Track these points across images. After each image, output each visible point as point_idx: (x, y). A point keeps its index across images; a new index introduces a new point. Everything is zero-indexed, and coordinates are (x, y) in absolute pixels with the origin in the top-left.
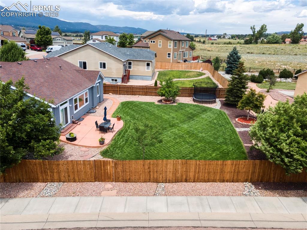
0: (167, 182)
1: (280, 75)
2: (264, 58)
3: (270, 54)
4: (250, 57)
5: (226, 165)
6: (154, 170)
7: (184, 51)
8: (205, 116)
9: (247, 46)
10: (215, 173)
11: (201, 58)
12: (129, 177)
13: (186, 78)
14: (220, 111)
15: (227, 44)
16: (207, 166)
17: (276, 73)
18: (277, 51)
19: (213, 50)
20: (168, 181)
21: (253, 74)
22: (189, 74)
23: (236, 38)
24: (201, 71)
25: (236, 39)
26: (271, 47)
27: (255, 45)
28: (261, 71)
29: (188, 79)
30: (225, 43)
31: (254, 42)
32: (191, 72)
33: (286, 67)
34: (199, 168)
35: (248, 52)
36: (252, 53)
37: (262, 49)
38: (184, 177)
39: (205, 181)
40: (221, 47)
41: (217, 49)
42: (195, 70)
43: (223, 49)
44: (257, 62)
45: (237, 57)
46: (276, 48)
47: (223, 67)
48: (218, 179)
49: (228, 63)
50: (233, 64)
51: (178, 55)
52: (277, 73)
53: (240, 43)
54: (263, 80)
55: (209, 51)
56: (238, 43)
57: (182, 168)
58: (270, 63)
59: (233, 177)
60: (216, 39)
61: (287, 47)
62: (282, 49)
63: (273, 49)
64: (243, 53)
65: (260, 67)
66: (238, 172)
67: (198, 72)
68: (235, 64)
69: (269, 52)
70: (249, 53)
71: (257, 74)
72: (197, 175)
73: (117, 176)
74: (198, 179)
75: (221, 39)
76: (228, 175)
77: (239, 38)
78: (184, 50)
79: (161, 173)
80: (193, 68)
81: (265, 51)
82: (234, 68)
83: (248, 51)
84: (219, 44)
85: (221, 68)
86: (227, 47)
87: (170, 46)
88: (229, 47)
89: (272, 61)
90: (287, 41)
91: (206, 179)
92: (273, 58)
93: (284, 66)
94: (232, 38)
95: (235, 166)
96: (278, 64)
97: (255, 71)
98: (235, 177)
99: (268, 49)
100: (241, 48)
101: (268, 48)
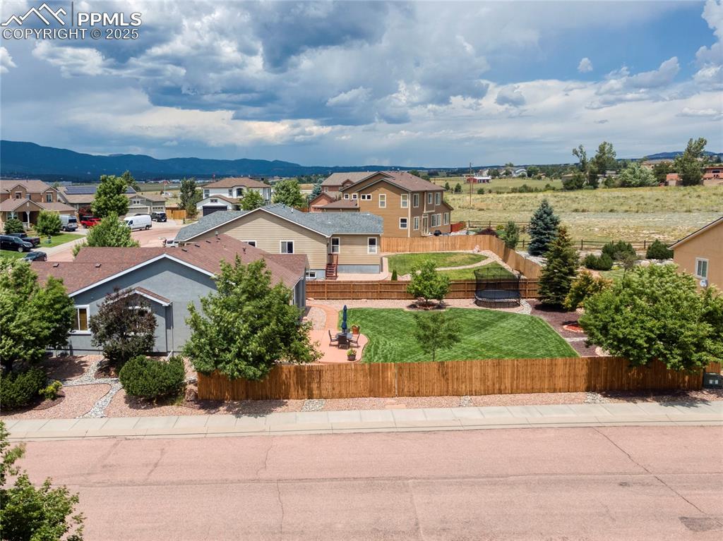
0: (472, 395)
1: (648, 252)
2: (612, 220)
3: (627, 211)
4: (580, 219)
5: (556, 365)
6: (453, 376)
7: (433, 213)
8: (505, 325)
9: (572, 194)
10: (541, 377)
11: (467, 226)
12: (417, 389)
13: (449, 266)
14: (532, 317)
15: (521, 191)
16: (529, 368)
17: (639, 249)
18: (646, 204)
19: (491, 207)
20: (474, 394)
21: (589, 253)
22: (452, 259)
23: (539, 174)
24: (476, 253)
25: (540, 178)
26: (629, 196)
27: (591, 191)
28: (606, 246)
29: (454, 268)
30: (514, 191)
31: (587, 184)
32: (455, 254)
33: (661, 236)
34: (518, 371)
35: (575, 208)
36: (583, 211)
37: (608, 202)
38: (497, 386)
39: (527, 392)
40: (507, 198)
41: (501, 205)
42: (465, 252)
43: (514, 204)
44: (596, 229)
45: (551, 220)
46: (642, 198)
47: (524, 241)
48: (546, 387)
49: (535, 232)
50: (545, 234)
51: (421, 221)
52: (642, 249)
53: (554, 189)
54: (612, 265)
55: (480, 210)
56: (548, 187)
57: (494, 372)
58: (626, 231)
59: (569, 384)
60: (488, 181)
61: (669, 194)
62: (657, 200)
63: (635, 199)
64: (563, 212)
65: (603, 240)
66: (575, 376)
67: (471, 254)
68: (549, 234)
69: (626, 208)
70: (576, 211)
71: (598, 254)
72: (515, 382)
73: (401, 386)
74: (517, 388)
75: (500, 178)
76: (561, 380)
77: (547, 175)
78: (434, 211)
79: (463, 380)
80: (458, 246)
81: (616, 205)
82: (547, 242)
83: (575, 206)
84: (500, 193)
85: (520, 245)
86: (521, 198)
87: (405, 204)
88: (528, 198)
89: (631, 226)
90: (672, 180)
91: (529, 387)
92: (634, 221)
93: (657, 237)
94: (529, 175)
95: (570, 366)
96: (644, 232)
97: (594, 247)
98: (572, 384)
99: (622, 200)
100: (556, 200)
101: (623, 197)
